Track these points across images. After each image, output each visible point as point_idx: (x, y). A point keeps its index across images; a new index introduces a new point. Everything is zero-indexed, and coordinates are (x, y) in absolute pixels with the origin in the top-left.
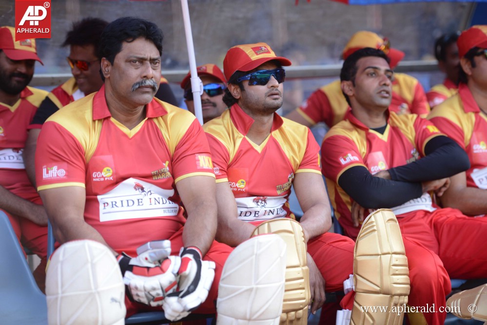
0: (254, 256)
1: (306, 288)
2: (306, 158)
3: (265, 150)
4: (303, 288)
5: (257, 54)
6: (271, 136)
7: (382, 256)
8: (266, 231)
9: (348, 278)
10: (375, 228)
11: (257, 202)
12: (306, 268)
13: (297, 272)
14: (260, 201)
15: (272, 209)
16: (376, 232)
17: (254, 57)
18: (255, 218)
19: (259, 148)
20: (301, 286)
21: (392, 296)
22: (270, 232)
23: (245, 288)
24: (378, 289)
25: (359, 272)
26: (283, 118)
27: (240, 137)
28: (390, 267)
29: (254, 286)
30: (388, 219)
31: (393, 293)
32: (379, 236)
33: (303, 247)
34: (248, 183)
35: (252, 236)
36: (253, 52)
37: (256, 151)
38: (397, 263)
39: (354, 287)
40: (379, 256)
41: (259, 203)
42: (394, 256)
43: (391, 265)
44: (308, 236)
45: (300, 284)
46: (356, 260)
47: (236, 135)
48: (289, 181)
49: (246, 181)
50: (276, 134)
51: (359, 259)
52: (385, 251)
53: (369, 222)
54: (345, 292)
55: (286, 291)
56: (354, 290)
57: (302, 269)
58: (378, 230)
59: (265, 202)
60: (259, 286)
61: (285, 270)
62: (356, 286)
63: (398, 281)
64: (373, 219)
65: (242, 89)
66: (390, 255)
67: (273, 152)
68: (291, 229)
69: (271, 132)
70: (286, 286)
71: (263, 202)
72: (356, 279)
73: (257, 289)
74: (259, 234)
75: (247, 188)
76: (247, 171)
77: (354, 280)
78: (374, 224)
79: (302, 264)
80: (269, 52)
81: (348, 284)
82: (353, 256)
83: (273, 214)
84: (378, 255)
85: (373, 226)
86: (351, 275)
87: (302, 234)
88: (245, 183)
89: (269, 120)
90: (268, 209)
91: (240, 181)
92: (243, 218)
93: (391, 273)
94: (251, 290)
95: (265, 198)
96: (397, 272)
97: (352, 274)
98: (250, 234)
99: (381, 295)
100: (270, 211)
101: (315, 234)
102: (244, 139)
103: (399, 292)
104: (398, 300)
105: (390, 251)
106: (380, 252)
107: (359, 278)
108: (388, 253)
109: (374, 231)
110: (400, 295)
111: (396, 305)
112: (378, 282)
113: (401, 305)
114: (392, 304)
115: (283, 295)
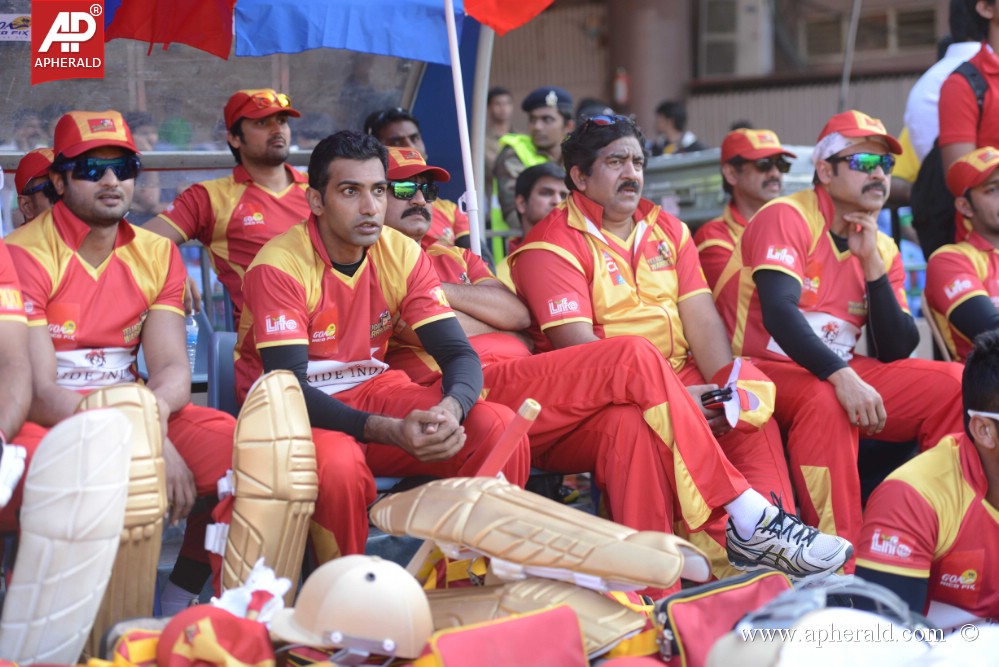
0: (81, 444)
1: (160, 490)
3: (104, 276)
4: (155, 492)
5: (92, 131)
6: (114, 255)
7: (277, 443)
8: (99, 402)
9: (224, 475)
10: (267, 400)
11: (92, 360)
12: (160, 460)
13: (148, 466)
14: (96, 358)
15: (114, 371)
16: (268, 407)
17: (88, 136)
18: (85, 382)
19: (94, 273)
20: (152, 488)
21: (291, 502)
22: (105, 405)
23: (66, 491)
24: (269, 492)
25: (242, 466)
26: (135, 228)
27: (68, 254)
28: (288, 459)
29: (79, 488)
30: (286, 386)
31: (292, 498)
32: (273, 413)
34: (80, 327)
35: (78, 410)
36: (88, 127)
37: (91, 278)
38: (299, 452)
39: (233, 490)
40: (272, 443)
41: (94, 361)
42: (295, 442)
43: (291, 454)
45: (151, 485)
46: (237, 448)
47: (61, 249)
49: (76, 323)
50: (122, 252)
51: (242, 446)
52: (281, 435)
53: (259, 389)
54: (220, 497)
55: (131, 495)
56: (233, 494)
57: (155, 464)
58: (272, 403)
59: (103, 359)
60: (90, 489)
61: (129, 464)
62: (236, 487)
63: (301, 480)
64: (264, 386)
65: (66, 183)
66: (288, 442)
67: (117, 278)
68: (138, 400)
69: (114, 248)
70: (130, 488)
71: (101, 360)
72: (237, 479)
73: (85, 494)
74: (88, 408)
75: (78, 335)
76: (76, 308)
77: (234, 479)
78: (266, 393)
79: (155, 453)
81: (224, 485)
82: (232, 442)
83: (114, 377)
84: (270, 441)
85: (264, 397)
86: (229, 472)
87: (156, 409)
88: (75, 327)
89: (112, 233)
90: (108, 371)
91: (67, 323)
93: (290, 467)
94: (74, 495)
96: (299, 467)
97: (231, 469)
99: (274, 501)
100: (111, 373)
102: (74, 257)
103: (301, 496)
104: (300, 508)
105: (289, 435)
106: (273, 437)
107: (241, 475)
108: (286, 438)
109: (265, 404)
110: (302, 501)
111: (296, 516)
112: (270, 482)
113: (304, 516)
114: (291, 515)
115: (125, 502)
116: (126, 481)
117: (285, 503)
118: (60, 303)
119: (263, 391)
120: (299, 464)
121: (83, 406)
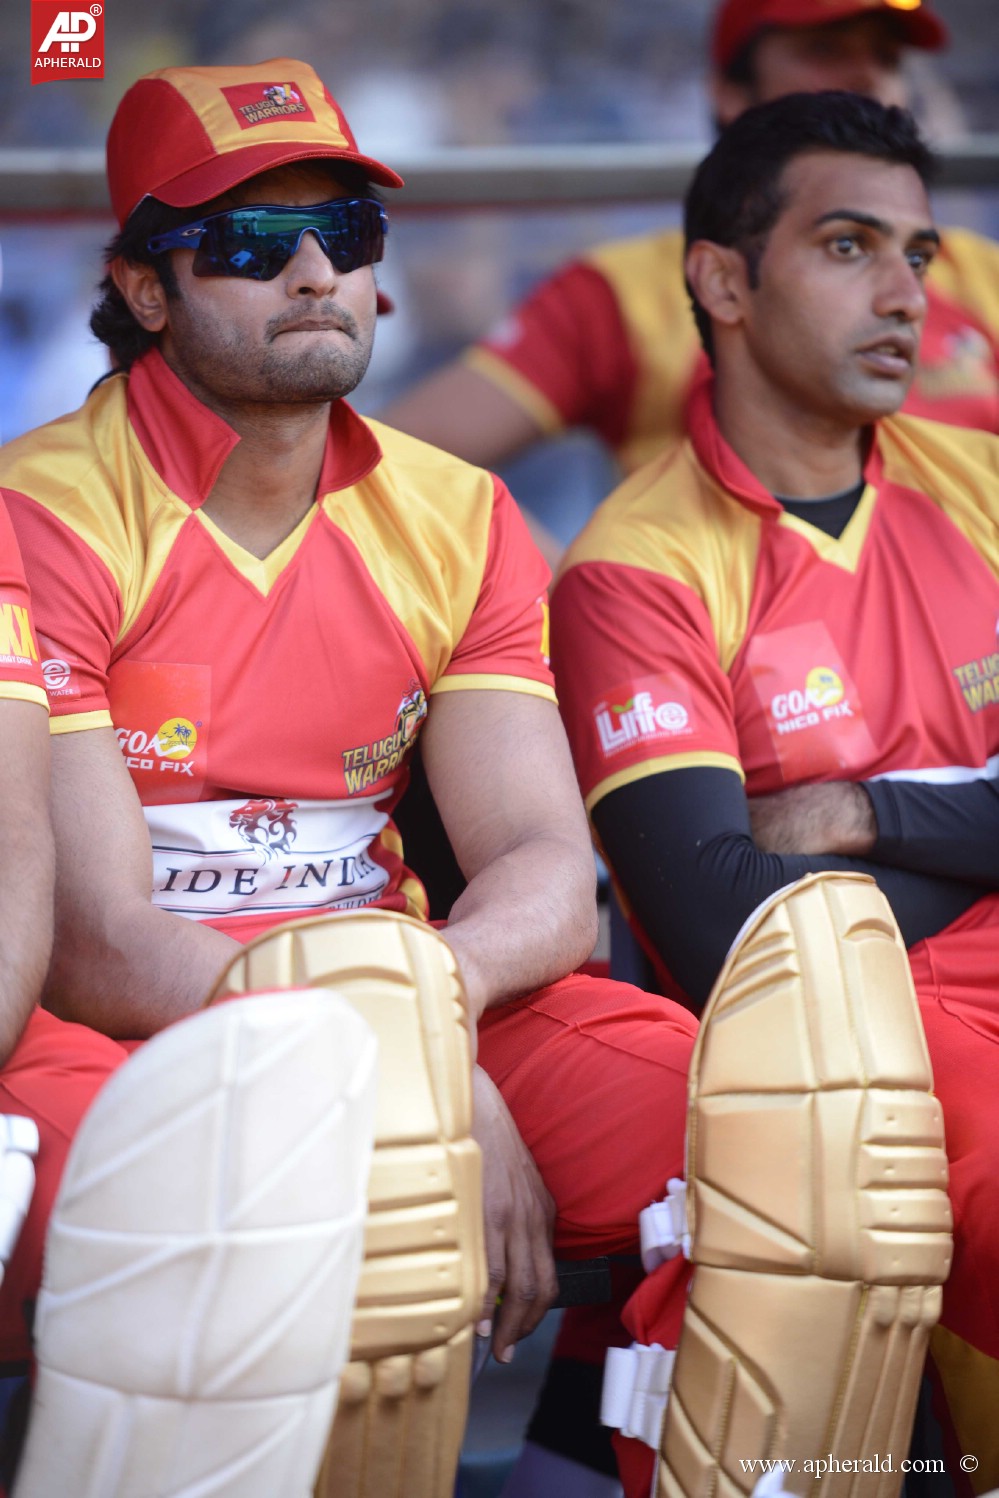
0: (220, 1098)
1: (465, 1243)
2: (485, 622)
3: (288, 582)
4: (450, 1246)
5: (245, 124)
6: (321, 517)
7: (822, 1097)
8: (284, 976)
9: (661, 1195)
10: (791, 964)
11: (252, 827)
12: (468, 1147)
13: (426, 1168)
14: (264, 822)
15: (318, 862)
16: (795, 985)
17: (228, 137)
18: (237, 899)
19: (260, 573)
20: (440, 1235)
21: (868, 1284)
22: (303, 980)
23: (176, 1244)
24: (799, 1251)
25: (713, 1173)
26: (381, 432)
27: (174, 516)
28: (856, 1151)
29: (217, 1238)
30: (851, 922)
31: (872, 1272)
32: (811, 1003)
33: (457, 1043)
34: (209, 736)
35: (219, 994)
36: (228, 111)
37: (247, 585)
38: (892, 1129)
39: (687, 1242)
40: (808, 1097)
41: (259, 834)
42: (877, 1095)
43: (866, 1136)
44: (481, 991)
45: (439, 1223)
46: (698, 1111)
47: (153, 502)
48: (400, 726)
49: (198, 726)
50: (344, 506)
51: (715, 1107)
52: (836, 1074)
53: (765, 932)
54: (649, 1263)
55: (371, 1256)
56: (687, 1254)
57: (451, 1156)
58: (806, 976)
59: (288, 827)
60: (243, 1238)
61: (367, 1157)
62: (696, 1234)
63: (895, 1217)
64: (781, 921)
65: (172, 294)
66: (856, 1095)
67: (329, 591)
68: (400, 965)
69: (317, 496)
70: (369, 1232)
71: (279, 827)
72: (699, 1205)
73: (232, 1251)
74: (248, 990)
75: (203, 761)
76: (203, 678)
77: (690, 1207)
78: (788, 944)
79: (450, 1128)
80: (304, 114)
81: (660, 1227)
82: (685, 1092)
83: (321, 881)
84: (802, 1091)
85: (782, 955)
86: (674, 1185)
87: (454, 988)
88: (193, 737)
89: (309, 435)
90: (300, 862)
91: (169, 726)
92: (180, 898)
93: (864, 1177)
94: (199, 1256)
95: (288, 811)
96: (890, 1174)
97: (681, 1177)
98: (208, 983)
99: (813, 1282)
100: (311, 867)
101: (514, 980)
102: (192, 524)
103: (896, 1267)
104: (898, 1301)
105: (860, 1076)
106: (810, 1081)
107: (710, 1197)
108: (852, 1085)
109: (787, 975)
110: (903, 1282)
111: (881, 1329)
112: (801, 1223)
113: (908, 1328)
114: (866, 1324)
115: (355, 1276)
116: (359, 1214)
117: (849, 1286)
118: (150, 662)
119: (778, 936)
120: (890, 1164)
121: (236, 982)
